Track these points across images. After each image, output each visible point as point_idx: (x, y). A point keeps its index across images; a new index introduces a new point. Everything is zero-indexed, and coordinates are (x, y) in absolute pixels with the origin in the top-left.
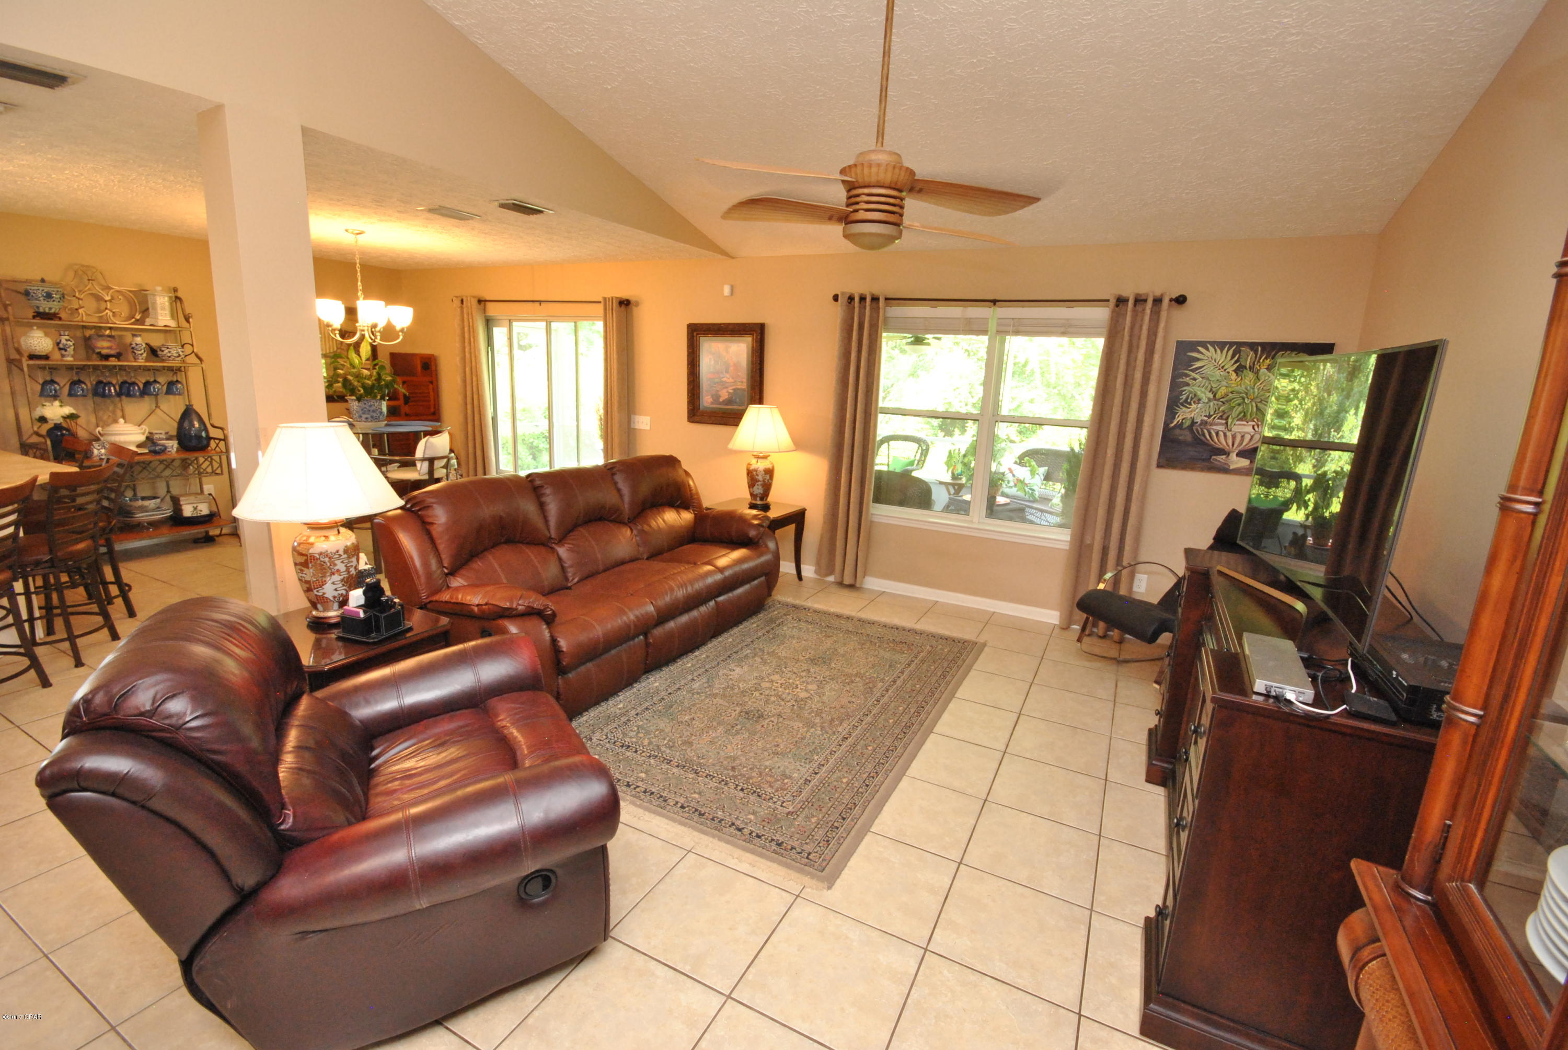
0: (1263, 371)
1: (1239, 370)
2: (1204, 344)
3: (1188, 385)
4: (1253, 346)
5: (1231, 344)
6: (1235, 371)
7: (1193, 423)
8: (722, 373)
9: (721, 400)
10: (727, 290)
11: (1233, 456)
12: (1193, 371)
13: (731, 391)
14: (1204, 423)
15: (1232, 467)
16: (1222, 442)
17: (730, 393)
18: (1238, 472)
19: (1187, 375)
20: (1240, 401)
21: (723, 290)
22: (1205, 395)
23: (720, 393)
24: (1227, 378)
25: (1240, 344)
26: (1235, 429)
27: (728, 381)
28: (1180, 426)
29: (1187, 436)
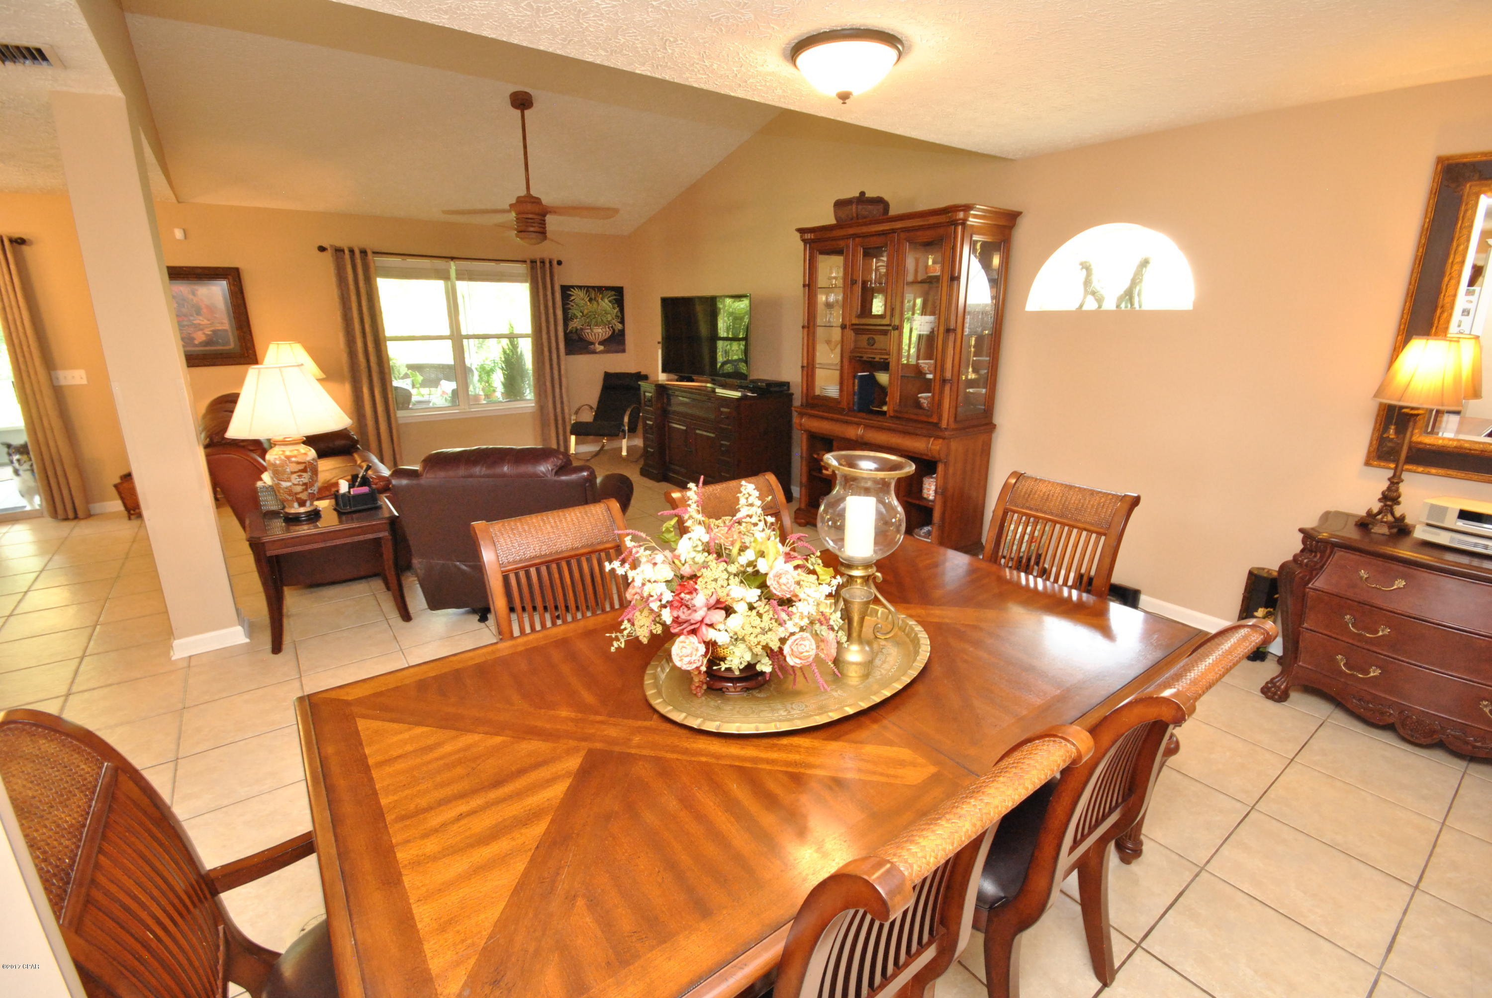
0: (600, 300)
1: (590, 300)
2: (573, 287)
3: (570, 309)
4: (593, 288)
5: (585, 287)
6: (589, 301)
7: (577, 330)
8: (192, 316)
9: (196, 342)
10: (179, 234)
11: (597, 345)
12: (571, 301)
13: (209, 333)
14: (582, 329)
15: (598, 350)
16: (591, 338)
17: (207, 335)
18: (601, 352)
19: (569, 304)
20: (593, 316)
21: (173, 233)
22: (579, 314)
23: (194, 335)
24: (587, 305)
25: (588, 287)
26: (595, 331)
27: (202, 323)
28: (571, 332)
29: (575, 337)
